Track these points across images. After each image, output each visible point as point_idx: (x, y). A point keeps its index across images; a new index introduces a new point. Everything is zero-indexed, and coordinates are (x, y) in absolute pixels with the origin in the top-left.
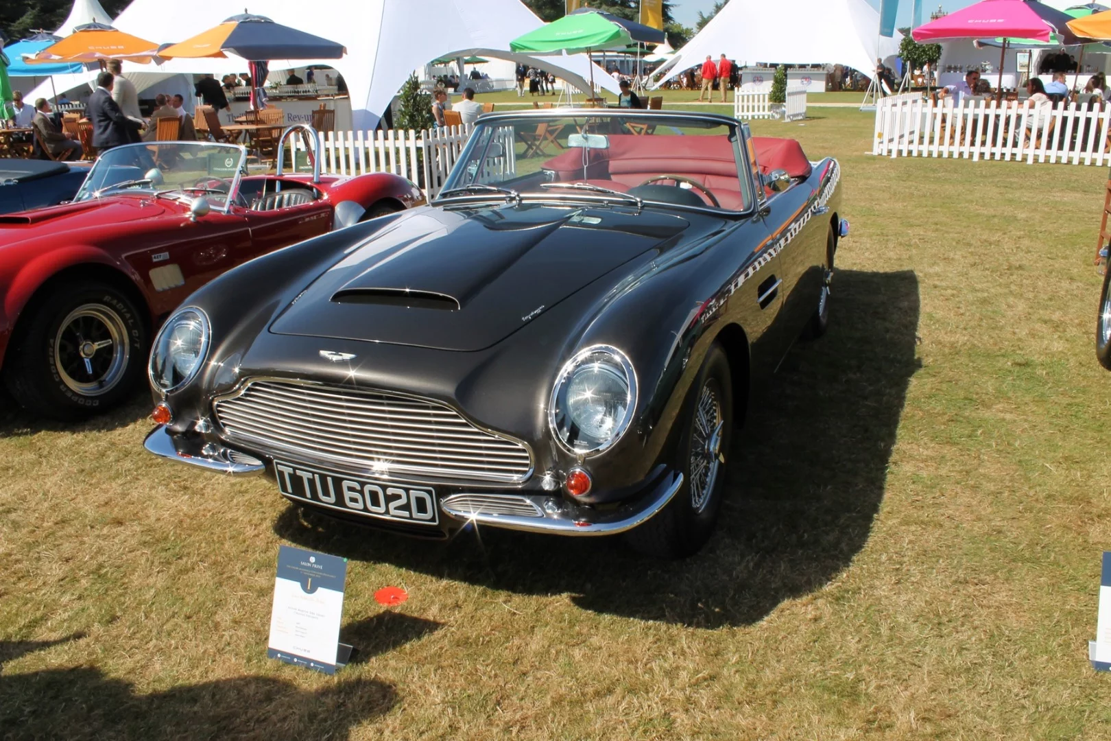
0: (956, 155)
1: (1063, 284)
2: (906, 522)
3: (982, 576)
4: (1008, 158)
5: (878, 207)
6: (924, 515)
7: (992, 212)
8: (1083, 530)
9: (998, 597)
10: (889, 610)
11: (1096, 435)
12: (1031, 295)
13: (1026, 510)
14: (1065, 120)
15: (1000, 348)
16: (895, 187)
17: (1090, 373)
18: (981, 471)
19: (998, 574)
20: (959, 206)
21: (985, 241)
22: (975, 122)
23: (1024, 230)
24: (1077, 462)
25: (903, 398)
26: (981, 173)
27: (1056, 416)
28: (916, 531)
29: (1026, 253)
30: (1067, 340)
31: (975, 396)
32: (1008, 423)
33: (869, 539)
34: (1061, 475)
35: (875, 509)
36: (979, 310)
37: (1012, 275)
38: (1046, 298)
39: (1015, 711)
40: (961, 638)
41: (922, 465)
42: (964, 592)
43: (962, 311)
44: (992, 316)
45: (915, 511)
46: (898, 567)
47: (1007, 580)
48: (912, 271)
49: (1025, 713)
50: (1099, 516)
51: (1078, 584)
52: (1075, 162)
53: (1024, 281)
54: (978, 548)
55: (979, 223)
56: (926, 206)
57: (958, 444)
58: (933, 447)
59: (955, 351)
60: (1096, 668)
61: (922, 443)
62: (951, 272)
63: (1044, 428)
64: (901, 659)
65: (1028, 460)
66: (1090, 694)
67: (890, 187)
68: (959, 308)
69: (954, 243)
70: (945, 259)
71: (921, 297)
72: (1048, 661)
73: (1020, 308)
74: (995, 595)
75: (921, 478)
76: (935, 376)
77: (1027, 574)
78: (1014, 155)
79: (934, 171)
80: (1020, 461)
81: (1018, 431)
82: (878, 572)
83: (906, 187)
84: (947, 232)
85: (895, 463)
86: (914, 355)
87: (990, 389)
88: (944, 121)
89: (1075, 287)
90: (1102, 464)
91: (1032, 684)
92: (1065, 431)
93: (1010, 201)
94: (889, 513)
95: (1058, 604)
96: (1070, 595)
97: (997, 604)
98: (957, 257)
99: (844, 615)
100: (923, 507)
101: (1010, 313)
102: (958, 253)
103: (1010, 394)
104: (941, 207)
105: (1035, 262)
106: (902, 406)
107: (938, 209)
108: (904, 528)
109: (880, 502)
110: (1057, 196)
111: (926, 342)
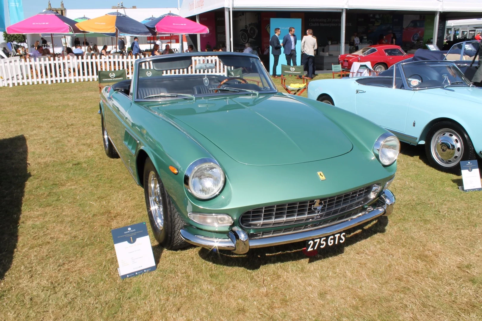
0: (40, 83)
1: (90, 128)
2: (32, 248)
3: (70, 259)
4: (63, 81)
5: (4, 109)
6: (40, 242)
7: (58, 104)
8: (110, 224)
9: (79, 265)
10: (28, 292)
11: (109, 185)
12: (77, 135)
13: (85, 224)
14: (83, 63)
15: (67, 160)
16: (12, 100)
17: (104, 161)
18: (64, 213)
19: (77, 255)
20: (43, 104)
21: (56, 116)
22: (46, 67)
23: (72, 110)
24: (103, 198)
25: (24, 192)
26: (53, 89)
27: (93, 181)
28: (37, 250)
29: (74, 118)
30: (94, 150)
31: (57, 182)
32: (74, 190)
33: (14, 262)
34: (97, 205)
35: (15, 247)
36: (56, 146)
37: (69, 128)
38: (84, 135)
39: (94, 311)
40: (65, 290)
41: (36, 219)
42: (64, 269)
43: (48, 148)
44: (62, 147)
45: (35, 241)
46: (30, 269)
47: (81, 256)
48: (23, 135)
49: (97, 310)
50: (115, 217)
51: (110, 247)
52: (91, 80)
53: (74, 130)
54: (67, 248)
55: (53, 109)
56: (28, 106)
57: (52, 205)
58: (41, 210)
59: (47, 165)
60: (122, 278)
61: (35, 209)
62: (42, 132)
63: (89, 188)
64: (38, 312)
65: (83, 203)
66: (122, 290)
67: (10, 100)
68: (46, 147)
69: (42, 120)
70: (38, 127)
71: (28, 146)
72: (103, 284)
73: (73, 141)
74: (78, 265)
75: (36, 225)
76: (38, 178)
77: (89, 251)
78: (65, 80)
79: (31, 90)
80: (80, 204)
81: (78, 192)
82: (20, 276)
83: (17, 99)
84: (38, 115)
85: (23, 222)
86: (27, 172)
87: (64, 178)
88: (31, 68)
89: (95, 128)
90: (113, 196)
91: (99, 296)
92: (97, 187)
93: (66, 99)
94: (23, 246)
95: (104, 258)
96: (108, 253)
97: (79, 268)
98: (43, 125)
99: (5, 304)
100: (39, 238)
101: (69, 144)
102: (44, 123)
103: (73, 178)
104: (35, 105)
105: (78, 121)
106: (23, 195)
107: (34, 106)
108: (31, 250)
109: (17, 242)
110: (85, 94)
111: (32, 165)
